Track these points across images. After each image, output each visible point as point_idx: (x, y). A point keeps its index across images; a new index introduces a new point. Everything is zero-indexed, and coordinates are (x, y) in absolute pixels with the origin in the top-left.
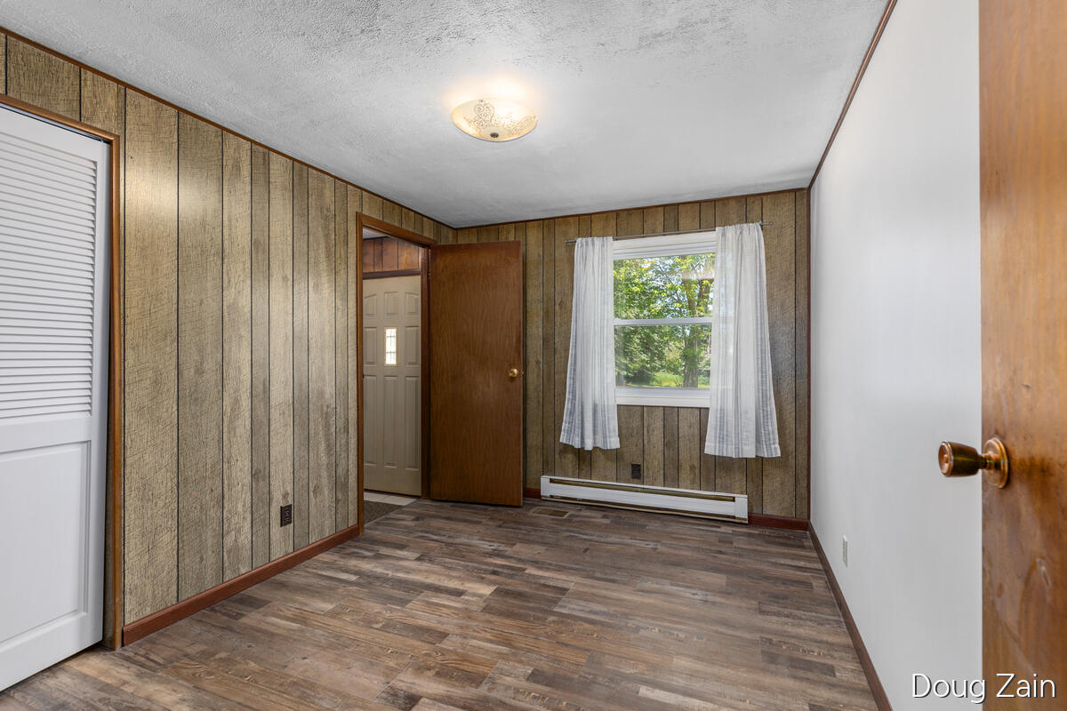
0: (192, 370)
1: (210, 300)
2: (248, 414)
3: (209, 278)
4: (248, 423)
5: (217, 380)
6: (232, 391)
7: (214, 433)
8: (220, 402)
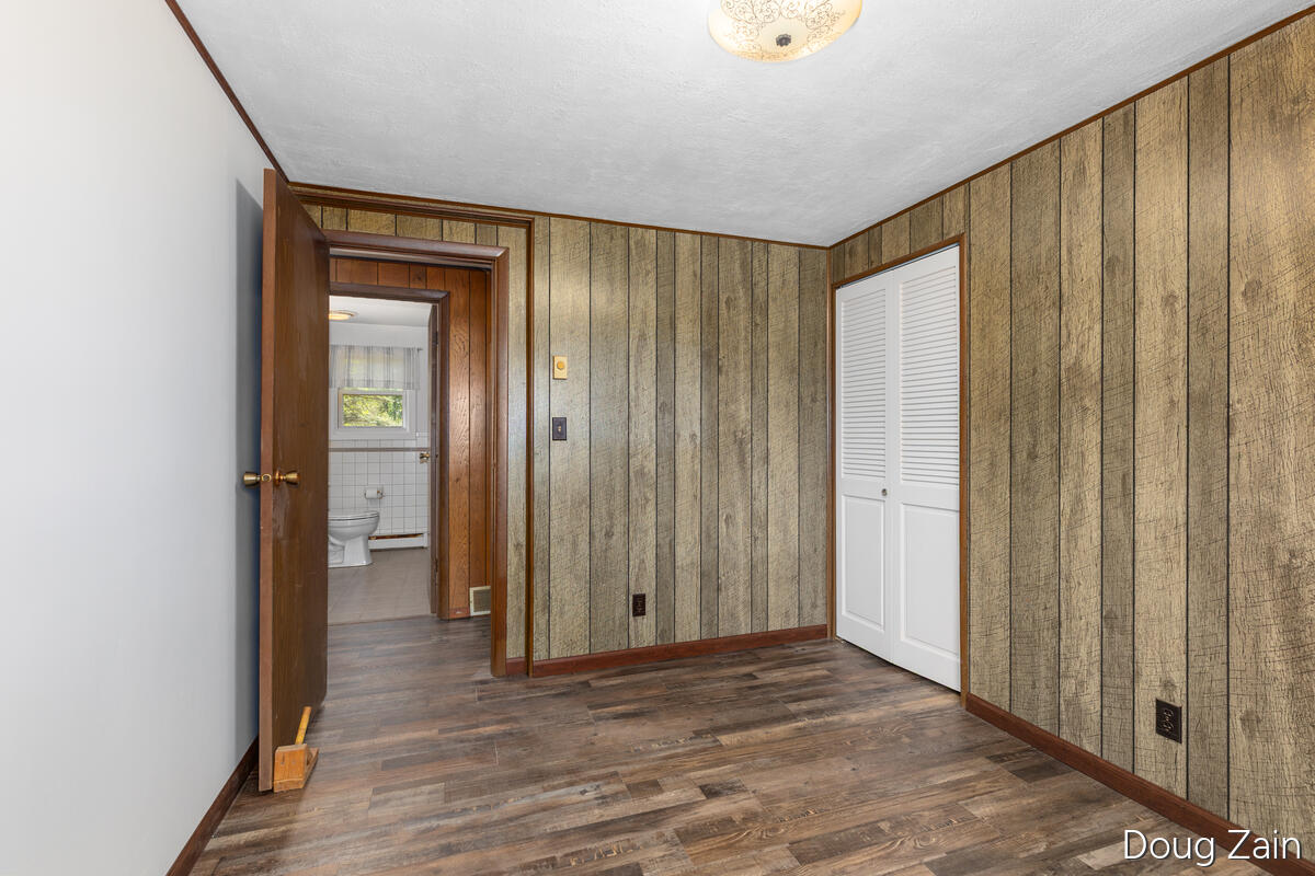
0: (1025, 455)
1: (1044, 367)
2: (1096, 523)
3: (1044, 339)
4: (1096, 535)
5: (1052, 468)
6: (1071, 485)
7: (1048, 535)
8: (1056, 497)
